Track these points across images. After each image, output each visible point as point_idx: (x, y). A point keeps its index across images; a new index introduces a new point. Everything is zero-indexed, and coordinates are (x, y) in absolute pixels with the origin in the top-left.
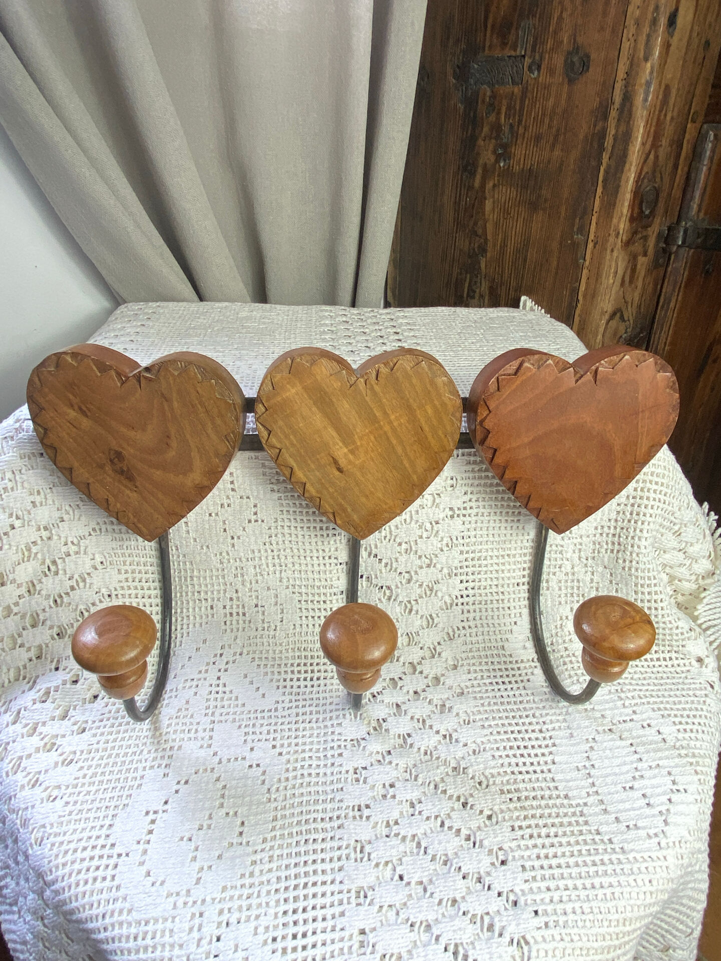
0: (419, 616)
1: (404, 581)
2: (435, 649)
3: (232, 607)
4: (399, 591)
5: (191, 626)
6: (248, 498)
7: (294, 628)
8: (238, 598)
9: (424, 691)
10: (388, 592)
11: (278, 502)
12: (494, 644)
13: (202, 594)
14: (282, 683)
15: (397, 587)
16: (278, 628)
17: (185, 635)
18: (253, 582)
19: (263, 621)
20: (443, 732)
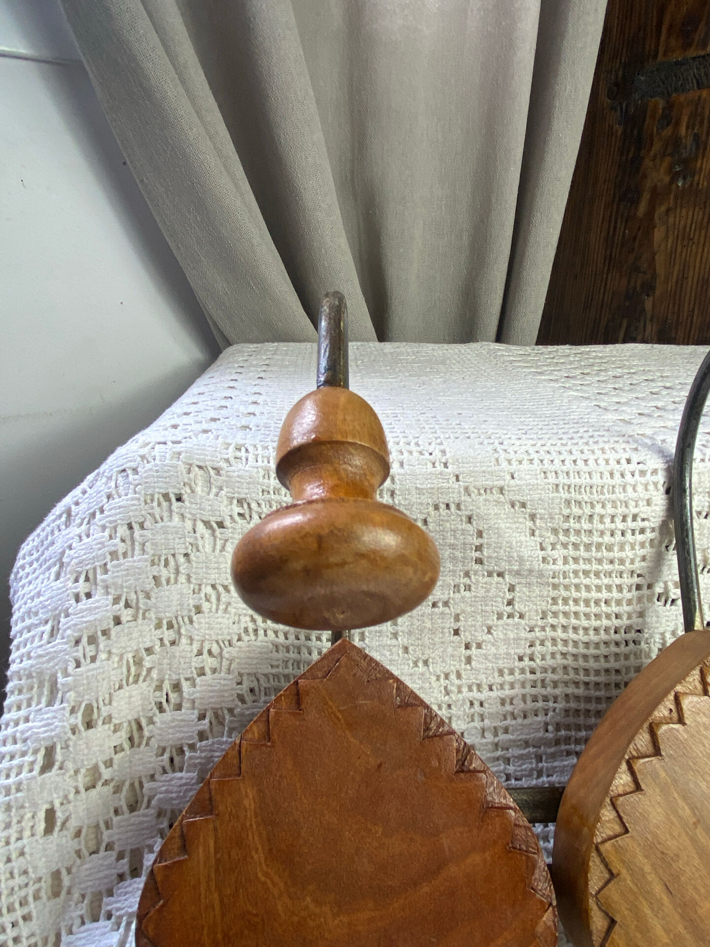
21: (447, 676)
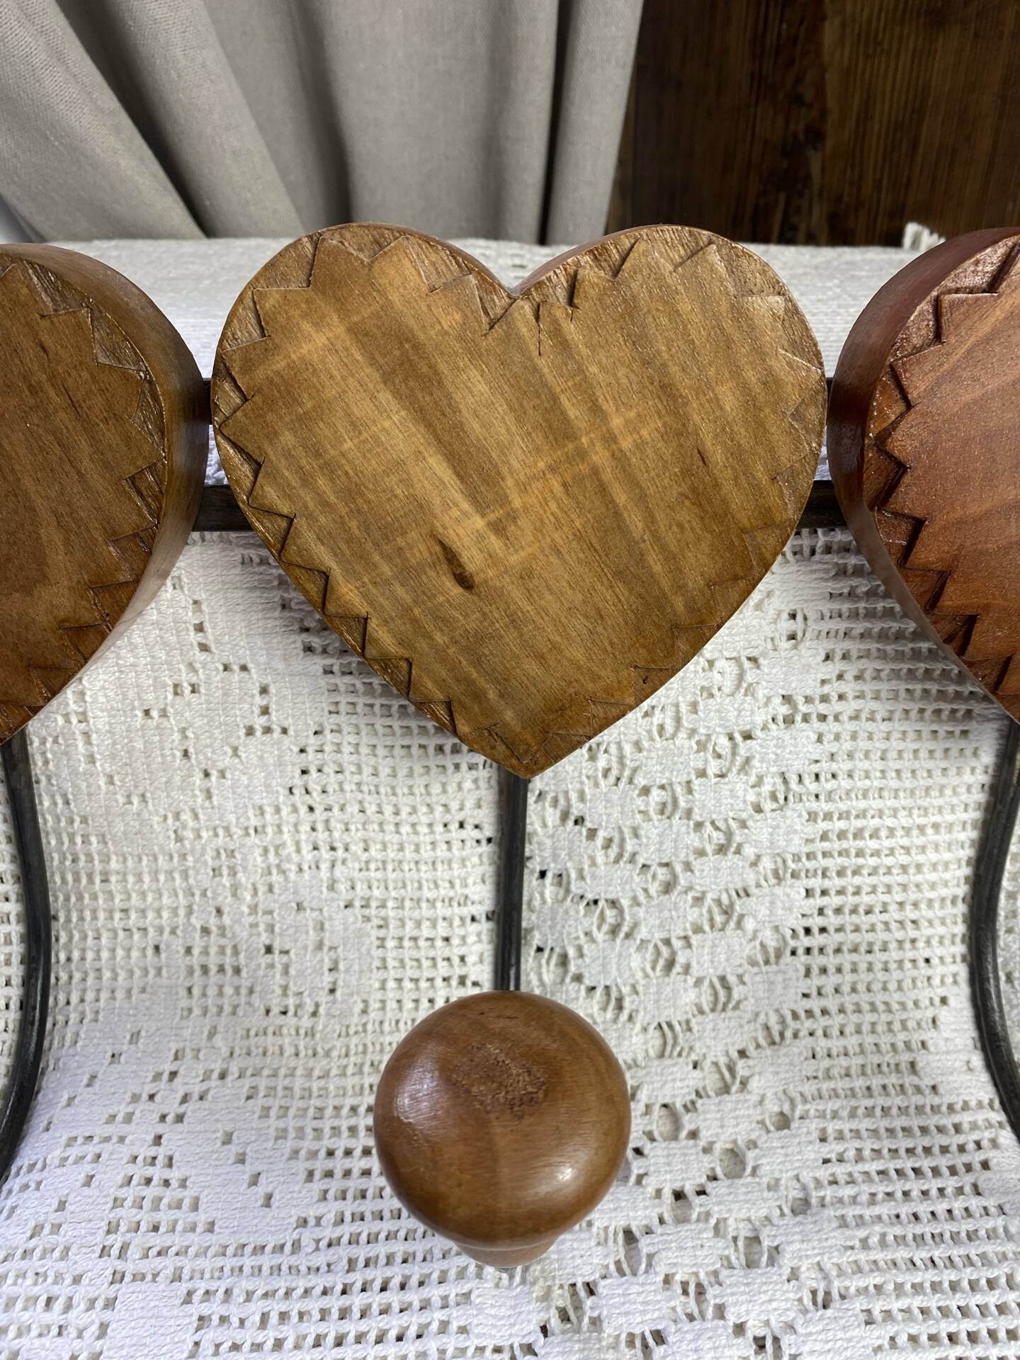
0: (691, 980)
1: (654, 888)
2: (731, 1069)
3: (205, 952)
4: (641, 913)
5: (104, 995)
6: (244, 668)
7: (364, 1012)
8: (222, 930)
9: (701, 1192)
10: (610, 914)
11: (324, 682)
12: (889, 1058)
13: (133, 915)
14: (321, 1164)
15: (635, 902)
16: (322, 1010)
17: (89, 1016)
18: (262, 889)
19: (285, 988)
20: (754, 1329)
21: (177, 816)
